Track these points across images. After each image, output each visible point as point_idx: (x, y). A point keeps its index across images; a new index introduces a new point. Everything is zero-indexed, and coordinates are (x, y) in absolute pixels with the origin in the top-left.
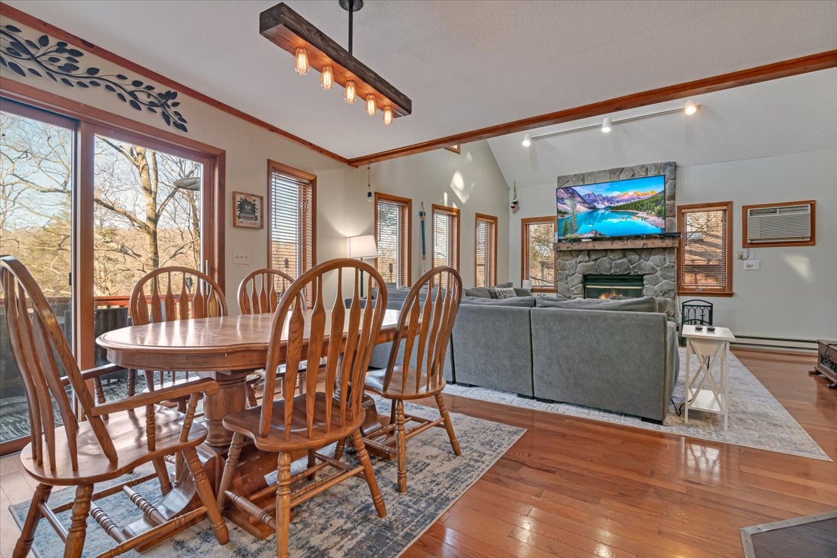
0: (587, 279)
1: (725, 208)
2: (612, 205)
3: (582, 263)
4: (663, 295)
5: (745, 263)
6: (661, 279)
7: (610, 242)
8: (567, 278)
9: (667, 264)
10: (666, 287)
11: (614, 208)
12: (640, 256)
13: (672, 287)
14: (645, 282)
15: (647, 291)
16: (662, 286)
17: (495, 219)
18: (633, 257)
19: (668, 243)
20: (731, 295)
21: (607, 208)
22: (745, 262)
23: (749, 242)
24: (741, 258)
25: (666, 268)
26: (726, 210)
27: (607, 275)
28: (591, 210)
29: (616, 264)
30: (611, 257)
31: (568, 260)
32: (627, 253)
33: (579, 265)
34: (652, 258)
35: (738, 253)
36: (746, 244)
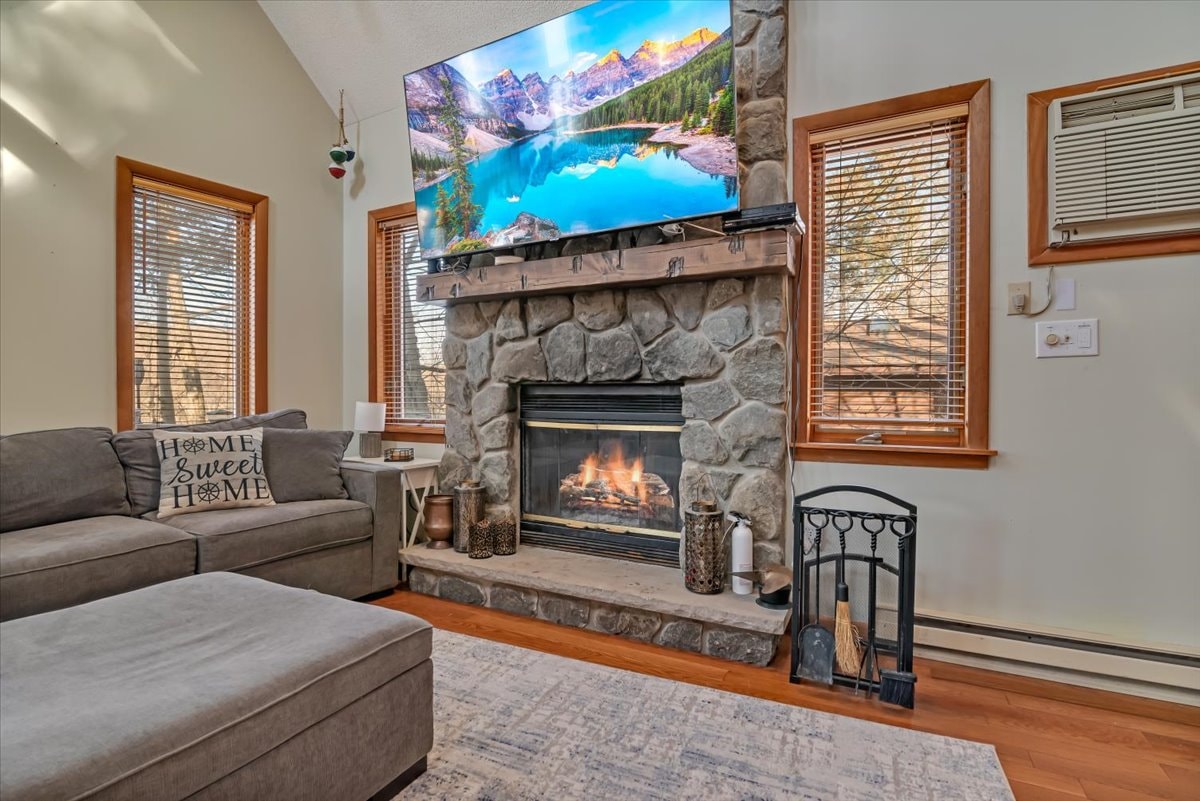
0: (522, 397)
1: (960, 110)
3: (509, 345)
4: (742, 459)
5: (1040, 328)
6: (737, 396)
7: (568, 261)
8: (468, 397)
9: (757, 338)
10: (750, 427)
12: (669, 313)
13: (773, 428)
14: (686, 410)
15: (691, 440)
16: (738, 423)
17: (255, 200)
18: (647, 315)
19: (752, 253)
20: (983, 461)
21: (555, 125)
22: (1038, 325)
23: (1055, 237)
24: (1023, 308)
25: (749, 354)
26: (965, 119)
27: (573, 385)
28: (508, 143)
29: (597, 344)
30: (582, 318)
31: (469, 337)
32: (631, 302)
33: (499, 352)
34: (709, 317)
35: (1012, 287)
36: (1042, 254)
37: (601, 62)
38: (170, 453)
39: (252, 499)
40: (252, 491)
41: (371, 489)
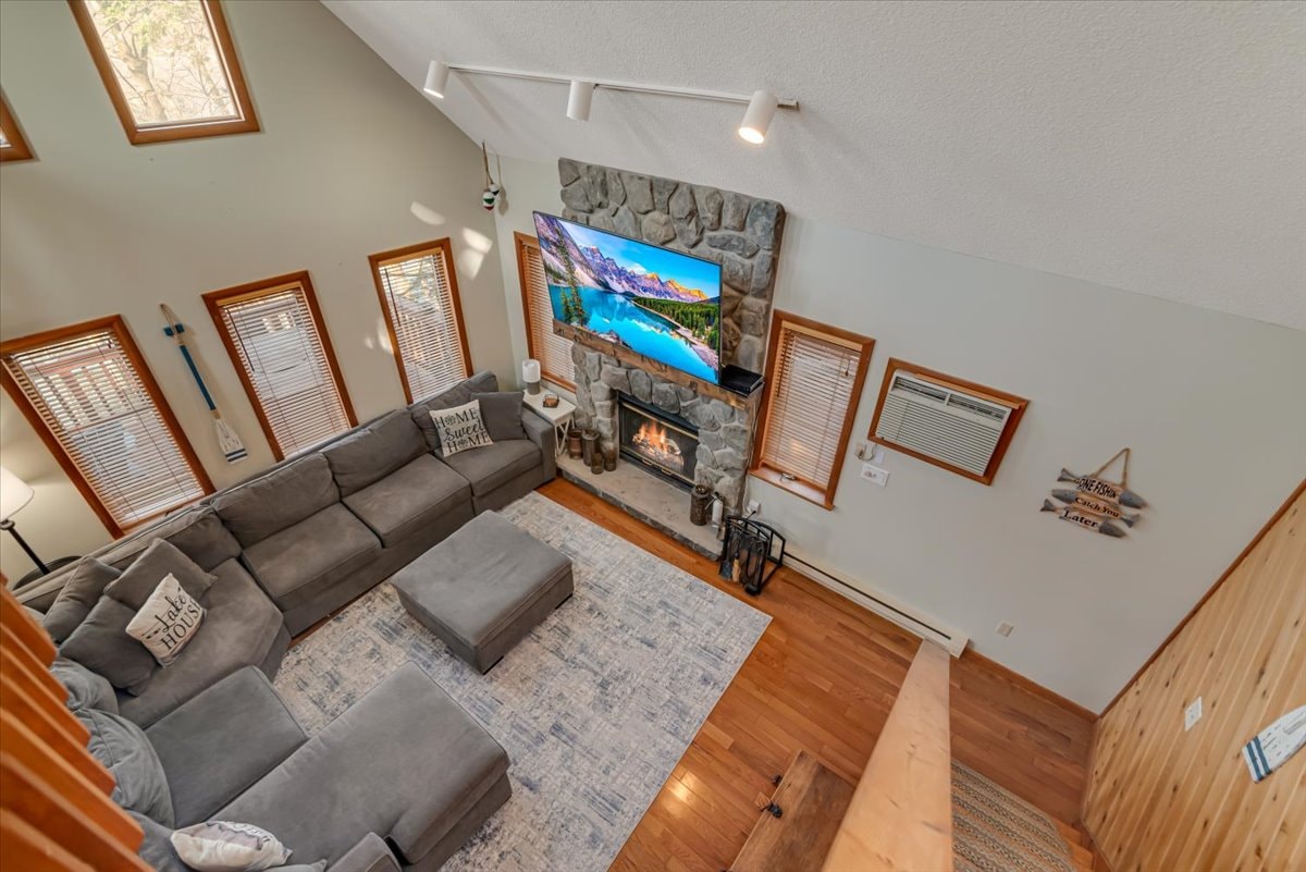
1: (859, 348)
2: (635, 292)
3: (610, 367)
5: (866, 466)
6: (724, 443)
8: (587, 383)
10: (729, 460)
11: (638, 300)
13: (739, 466)
14: (700, 439)
15: (701, 455)
16: (724, 456)
17: (442, 243)
18: (683, 388)
19: (730, 397)
20: (829, 509)
21: (626, 294)
22: (866, 464)
24: (861, 454)
25: (732, 429)
27: (645, 403)
28: (600, 288)
29: (658, 389)
33: (604, 368)
35: (858, 444)
36: (873, 437)
37: (649, 275)
38: (441, 425)
39: (482, 444)
40: (481, 440)
41: (538, 439)
